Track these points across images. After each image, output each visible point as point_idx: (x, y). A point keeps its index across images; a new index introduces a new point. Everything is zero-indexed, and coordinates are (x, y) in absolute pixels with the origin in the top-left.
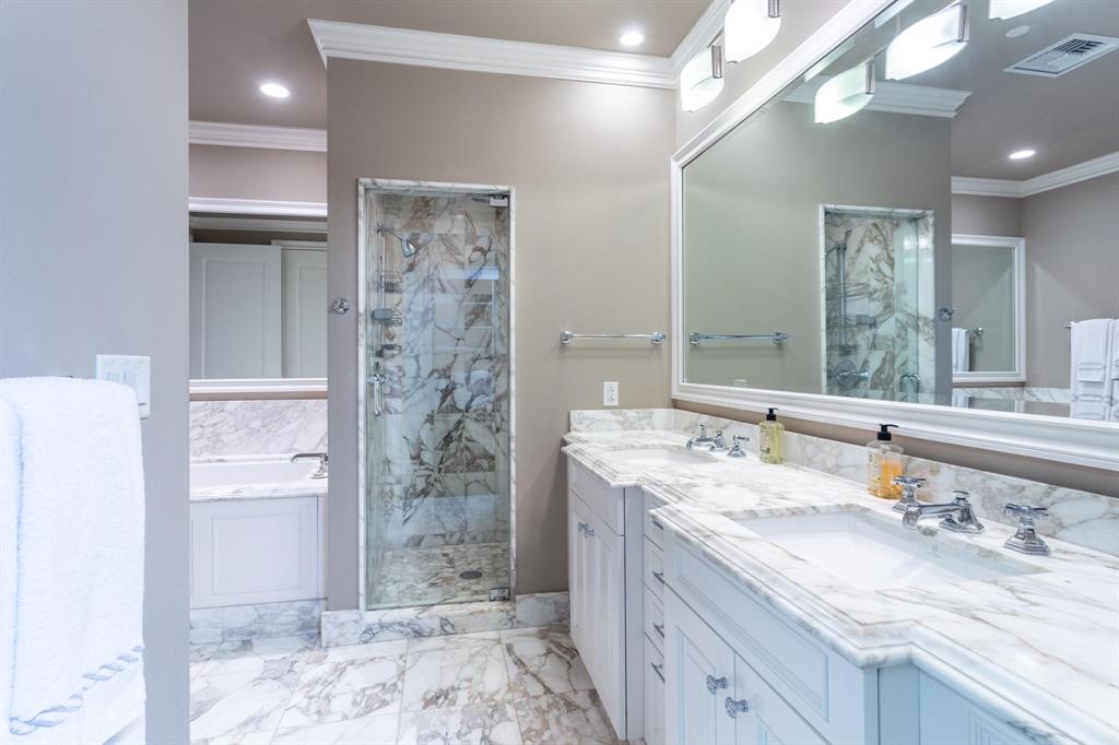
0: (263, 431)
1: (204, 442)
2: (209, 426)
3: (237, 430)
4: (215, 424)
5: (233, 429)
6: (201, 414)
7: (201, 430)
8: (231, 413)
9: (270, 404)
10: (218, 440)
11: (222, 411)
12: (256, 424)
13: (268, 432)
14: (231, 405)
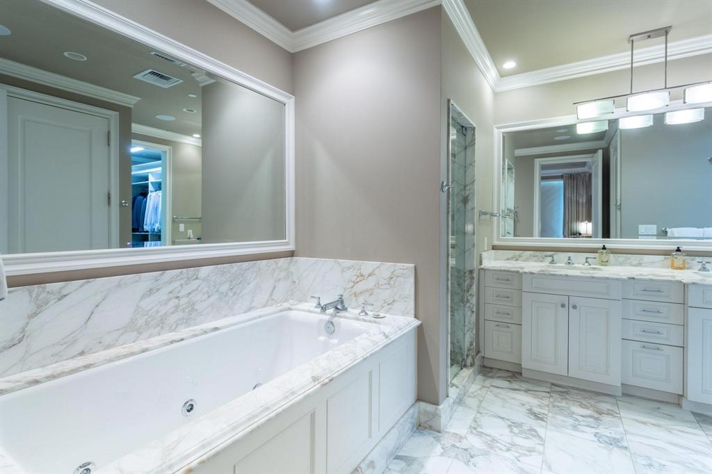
0: (231, 294)
1: (179, 315)
2: (183, 297)
3: (209, 297)
4: (190, 293)
5: (206, 296)
6: (177, 284)
7: (176, 301)
8: (204, 280)
9: (236, 266)
10: (193, 310)
11: (197, 278)
12: (224, 288)
13: (235, 294)
14: (205, 271)
